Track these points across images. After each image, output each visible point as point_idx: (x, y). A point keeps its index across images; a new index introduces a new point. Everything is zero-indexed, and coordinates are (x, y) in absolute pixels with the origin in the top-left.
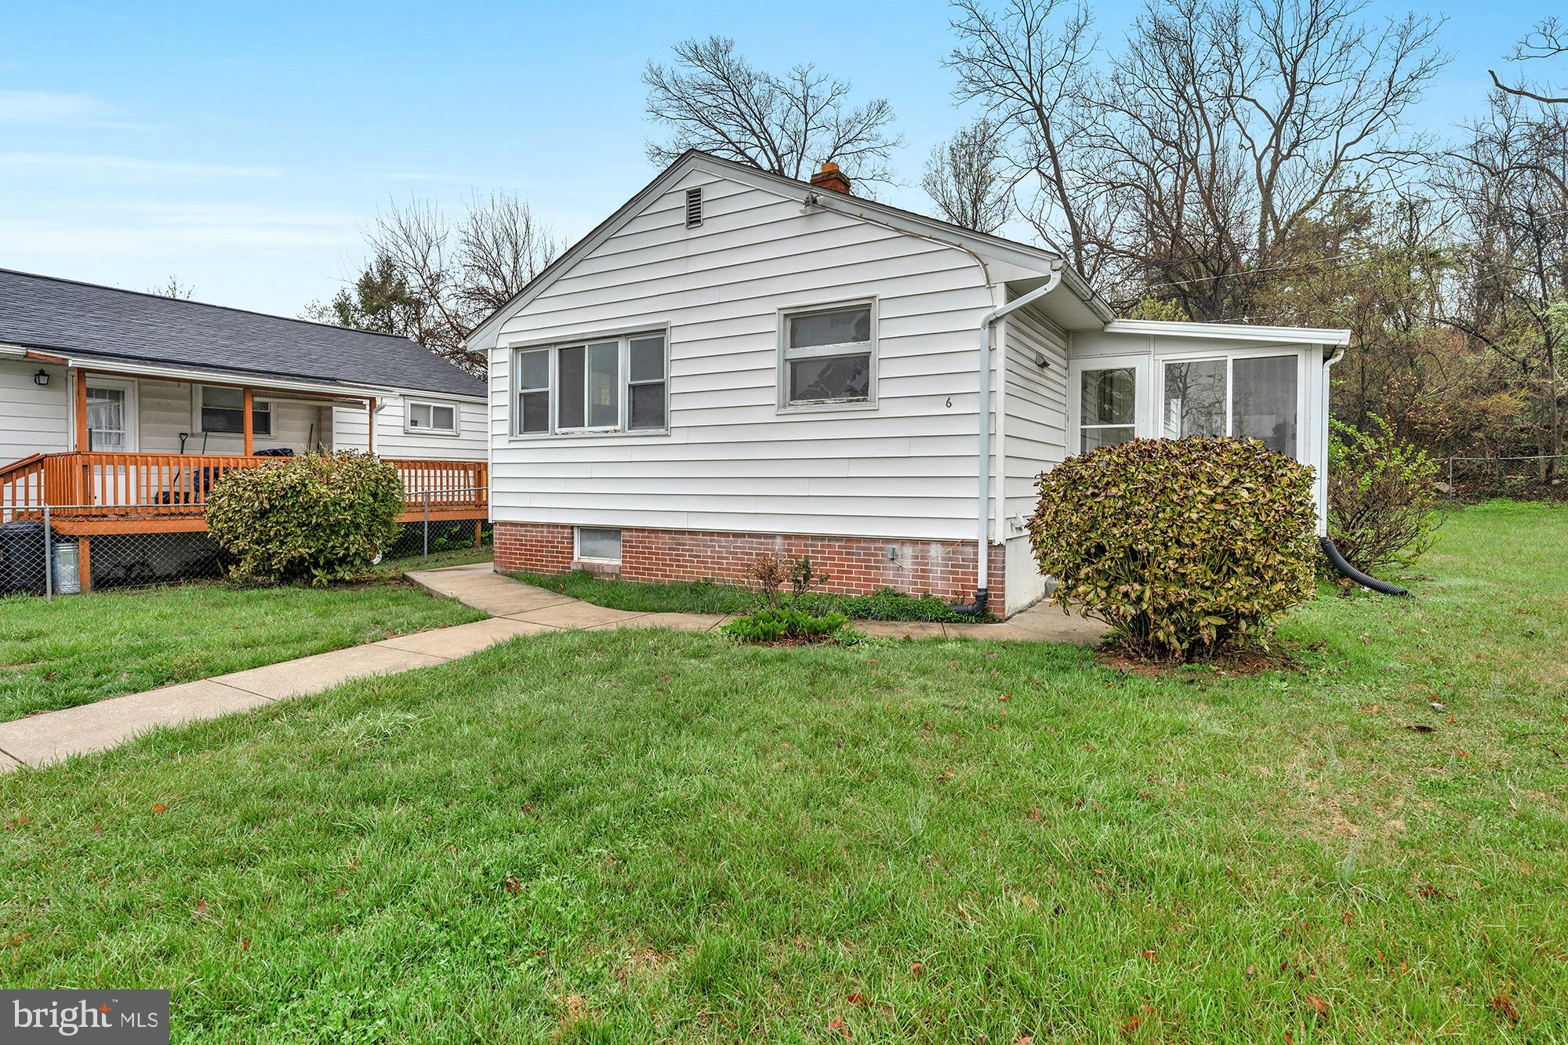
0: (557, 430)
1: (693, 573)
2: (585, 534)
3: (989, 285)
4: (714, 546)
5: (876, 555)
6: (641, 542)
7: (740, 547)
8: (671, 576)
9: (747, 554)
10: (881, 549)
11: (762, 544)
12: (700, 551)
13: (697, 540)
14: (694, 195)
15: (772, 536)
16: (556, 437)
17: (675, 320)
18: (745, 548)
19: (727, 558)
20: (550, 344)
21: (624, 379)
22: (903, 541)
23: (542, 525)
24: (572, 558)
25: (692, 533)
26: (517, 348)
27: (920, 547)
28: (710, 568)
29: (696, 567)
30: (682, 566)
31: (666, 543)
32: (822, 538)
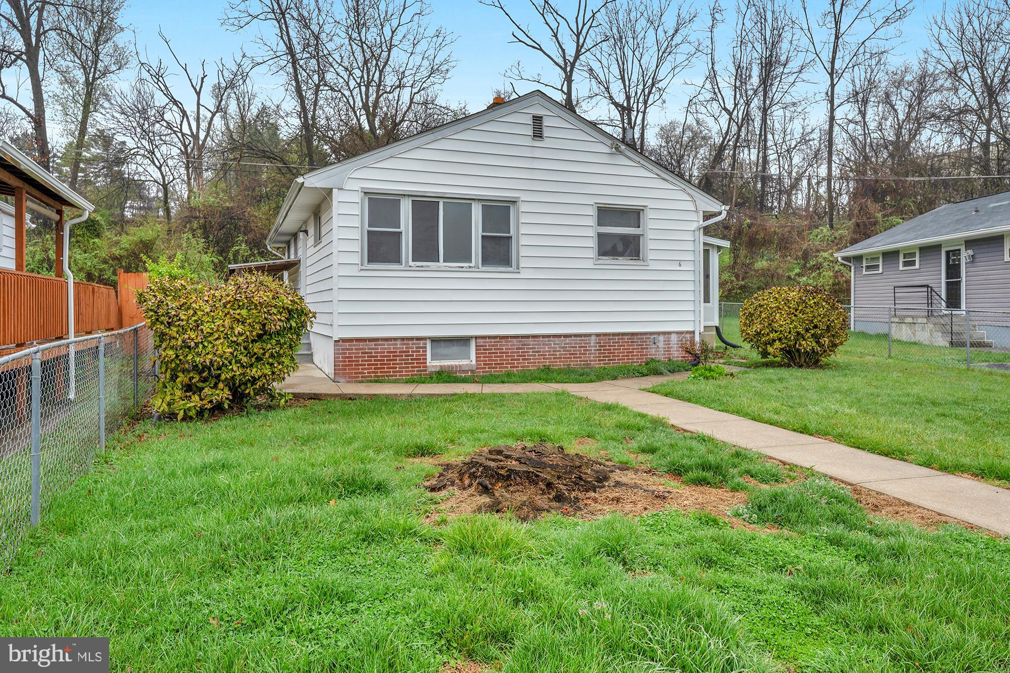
0: (411, 263)
1: (535, 363)
2: (434, 344)
3: (696, 211)
4: (551, 344)
5: (646, 342)
6: (493, 346)
7: (568, 344)
8: (518, 367)
9: (573, 347)
10: (649, 338)
11: (582, 340)
12: (541, 348)
13: (538, 341)
14: (538, 120)
15: (589, 335)
16: (410, 269)
17: (523, 197)
18: (572, 344)
19: (560, 351)
20: (404, 195)
21: (477, 231)
22: (659, 333)
23: (395, 339)
24: (426, 363)
25: (534, 336)
26: (365, 193)
27: (667, 336)
28: (547, 359)
29: (537, 359)
30: (527, 359)
31: (515, 345)
32: (618, 334)
